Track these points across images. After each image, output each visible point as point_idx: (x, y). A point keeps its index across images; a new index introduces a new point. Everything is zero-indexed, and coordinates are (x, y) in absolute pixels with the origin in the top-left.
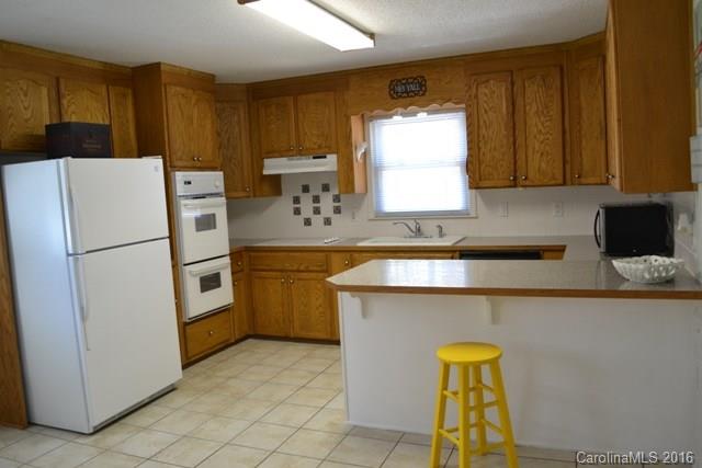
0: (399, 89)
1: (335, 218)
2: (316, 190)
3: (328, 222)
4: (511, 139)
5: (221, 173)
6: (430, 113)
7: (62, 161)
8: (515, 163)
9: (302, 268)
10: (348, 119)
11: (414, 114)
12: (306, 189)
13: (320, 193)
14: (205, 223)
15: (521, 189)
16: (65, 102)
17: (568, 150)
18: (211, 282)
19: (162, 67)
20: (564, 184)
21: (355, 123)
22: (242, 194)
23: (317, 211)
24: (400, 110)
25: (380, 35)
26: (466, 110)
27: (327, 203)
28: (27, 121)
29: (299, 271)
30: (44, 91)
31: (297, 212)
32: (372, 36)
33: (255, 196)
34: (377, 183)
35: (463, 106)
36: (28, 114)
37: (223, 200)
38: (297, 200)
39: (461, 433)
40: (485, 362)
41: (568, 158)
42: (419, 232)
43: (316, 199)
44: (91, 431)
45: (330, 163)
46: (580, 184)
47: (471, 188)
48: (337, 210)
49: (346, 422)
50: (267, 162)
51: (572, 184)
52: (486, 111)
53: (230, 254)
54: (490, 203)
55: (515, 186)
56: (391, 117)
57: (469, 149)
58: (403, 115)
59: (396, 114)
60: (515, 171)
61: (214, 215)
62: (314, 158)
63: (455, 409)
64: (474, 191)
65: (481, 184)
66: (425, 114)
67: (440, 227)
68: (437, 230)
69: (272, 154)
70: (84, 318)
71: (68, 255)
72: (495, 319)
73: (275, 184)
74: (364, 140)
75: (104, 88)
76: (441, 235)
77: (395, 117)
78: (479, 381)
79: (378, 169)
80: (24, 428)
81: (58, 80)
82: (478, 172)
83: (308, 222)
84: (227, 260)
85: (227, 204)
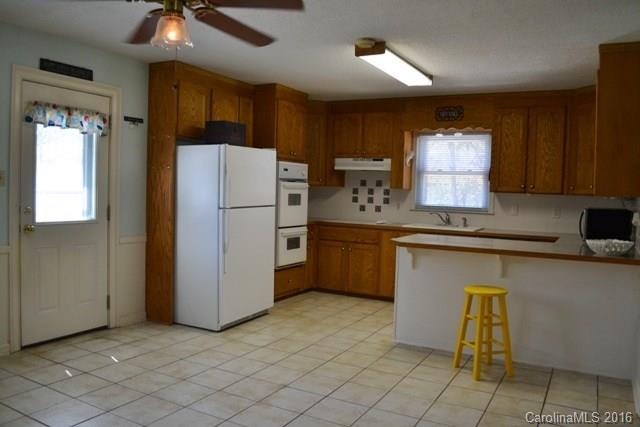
0: (443, 115)
1: (384, 207)
2: (371, 184)
3: (378, 209)
4: (525, 157)
5: (306, 166)
6: (464, 133)
7: (222, 146)
8: (526, 175)
9: (359, 240)
10: (403, 133)
11: (452, 133)
12: (363, 183)
13: (374, 187)
14: (294, 200)
15: (529, 195)
16: (214, 106)
17: (566, 170)
18: (293, 243)
19: (277, 87)
20: (562, 193)
21: (407, 136)
22: (318, 183)
23: (371, 200)
24: (442, 129)
25: (437, 77)
26: (492, 133)
27: (379, 196)
28: (193, 117)
29: (356, 242)
30: (204, 97)
31: (355, 200)
32: (431, 77)
33: (325, 185)
34: (419, 184)
35: (490, 130)
36: (193, 113)
37: (306, 185)
38: (355, 191)
39: (476, 347)
40: (495, 295)
41: (566, 174)
42: (448, 222)
43: (371, 192)
44: (219, 329)
45: (386, 165)
46: (574, 194)
47: (491, 191)
48: (386, 201)
49: (393, 340)
50: (338, 161)
51: (568, 194)
52: (507, 136)
53: (307, 226)
54: (504, 205)
55: (525, 192)
56: (434, 134)
57: (492, 162)
58: (444, 134)
59: (439, 132)
60: (526, 181)
61: (299, 195)
62: (375, 160)
63: (474, 327)
64: (493, 194)
65: (499, 189)
66: (460, 134)
67: (465, 220)
68: (462, 222)
69: (341, 155)
70: (224, 251)
71: (219, 208)
72: (504, 274)
73: (341, 177)
74: (412, 149)
75: (237, 98)
76: (465, 225)
77: (438, 135)
78: (490, 312)
79: (421, 172)
80: (170, 325)
81: (212, 91)
82: (497, 179)
83: (362, 208)
84: (305, 229)
85: (309, 189)
